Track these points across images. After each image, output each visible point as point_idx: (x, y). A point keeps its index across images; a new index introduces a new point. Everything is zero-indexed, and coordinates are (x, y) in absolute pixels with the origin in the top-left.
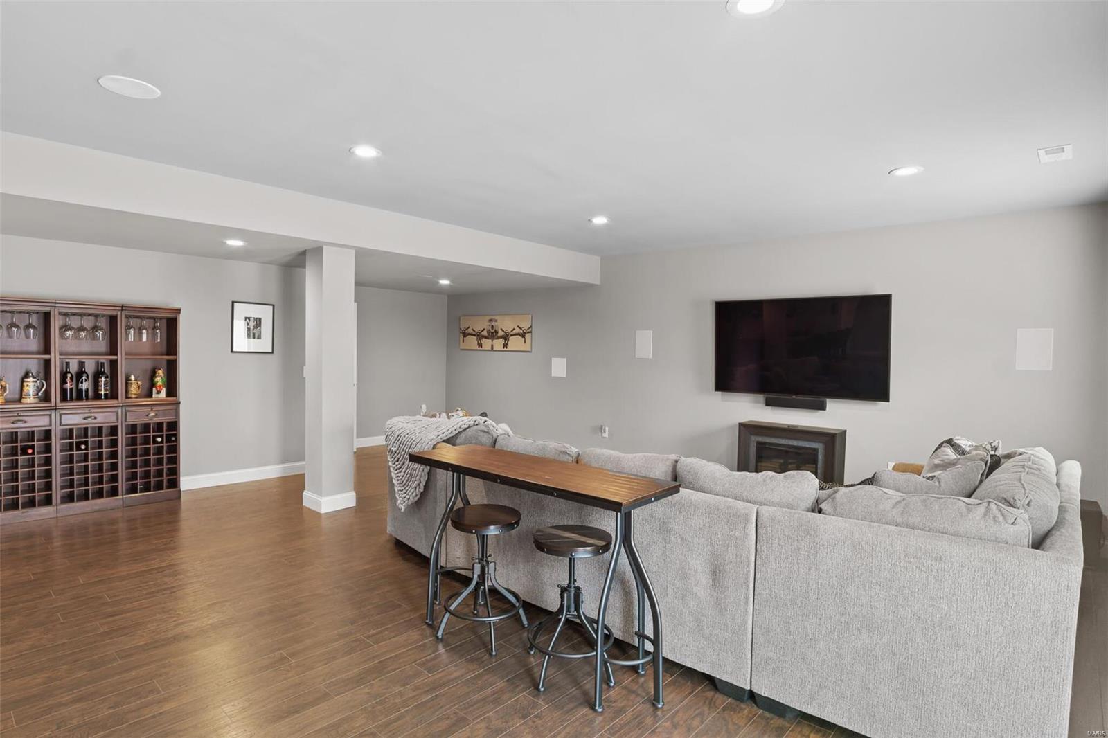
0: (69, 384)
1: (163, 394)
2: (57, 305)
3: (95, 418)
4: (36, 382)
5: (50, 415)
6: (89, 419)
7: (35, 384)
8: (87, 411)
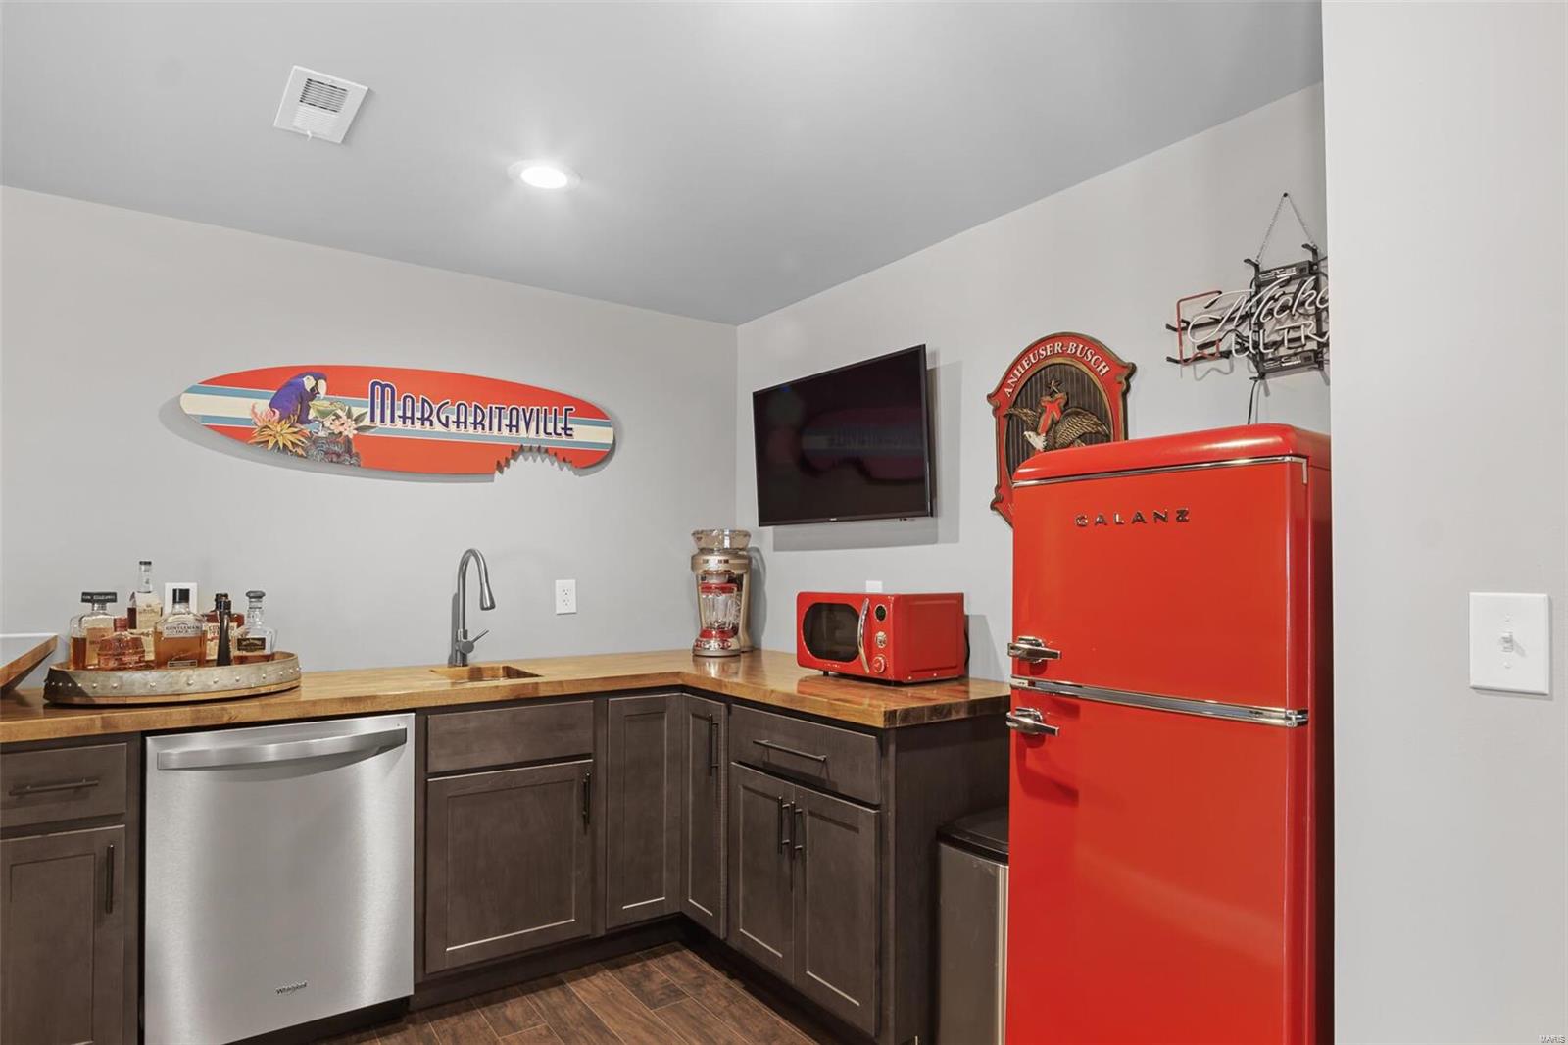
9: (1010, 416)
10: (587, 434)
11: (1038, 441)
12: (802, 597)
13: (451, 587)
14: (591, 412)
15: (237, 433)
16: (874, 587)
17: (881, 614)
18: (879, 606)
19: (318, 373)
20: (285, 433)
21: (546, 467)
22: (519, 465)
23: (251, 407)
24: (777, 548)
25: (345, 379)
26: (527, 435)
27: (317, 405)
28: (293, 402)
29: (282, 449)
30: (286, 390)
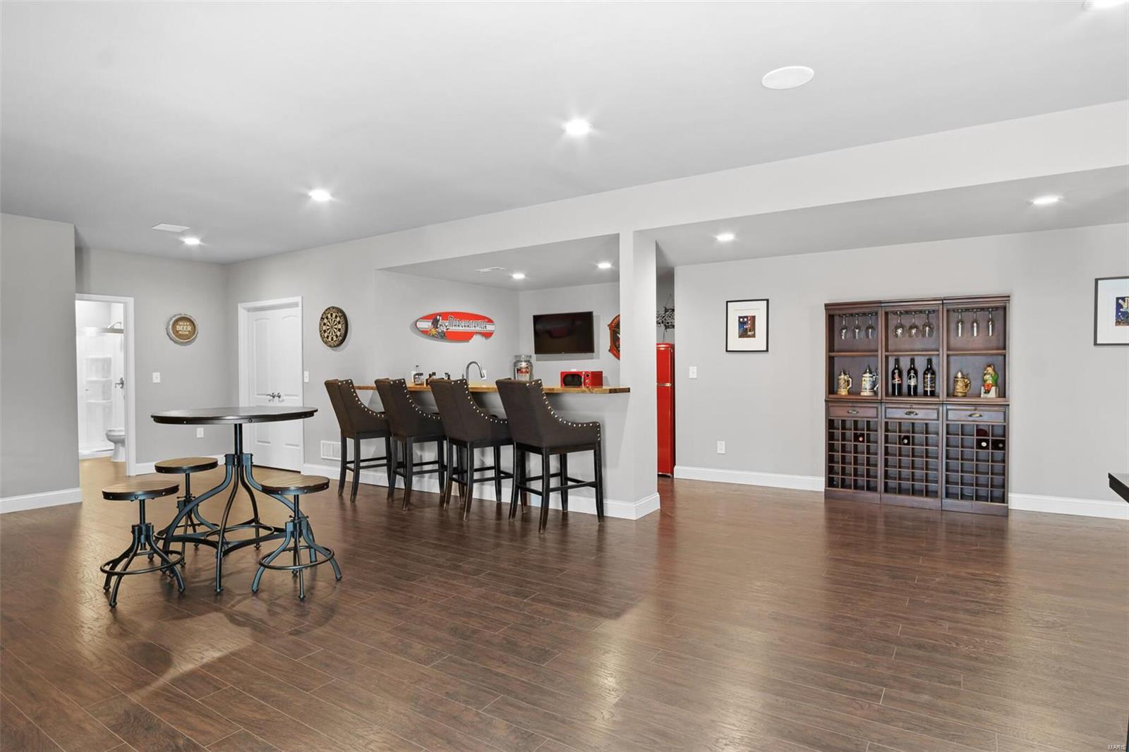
0: (896, 380)
1: (993, 394)
2: (883, 305)
3: (916, 414)
4: (872, 377)
5: (877, 408)
6: (912, 415)
7: (871, 379)
8: (909, 406)
9: (614, 330)
10: (490, 328)
12: (562, 373)
14: (490, 321)
15: (425, 333)
17: (588, 376)
18: (587, 375)
19: (440, 314)
20: (434, 332)
21: (479, 337)
22: (475, 337)
23: (428, 325)
24: (537, 360)
25: (445, 316)
26: (478, 329)
27: (440, 323)
28: (435, 323)
29: (433, 336)
30: (434, 319)
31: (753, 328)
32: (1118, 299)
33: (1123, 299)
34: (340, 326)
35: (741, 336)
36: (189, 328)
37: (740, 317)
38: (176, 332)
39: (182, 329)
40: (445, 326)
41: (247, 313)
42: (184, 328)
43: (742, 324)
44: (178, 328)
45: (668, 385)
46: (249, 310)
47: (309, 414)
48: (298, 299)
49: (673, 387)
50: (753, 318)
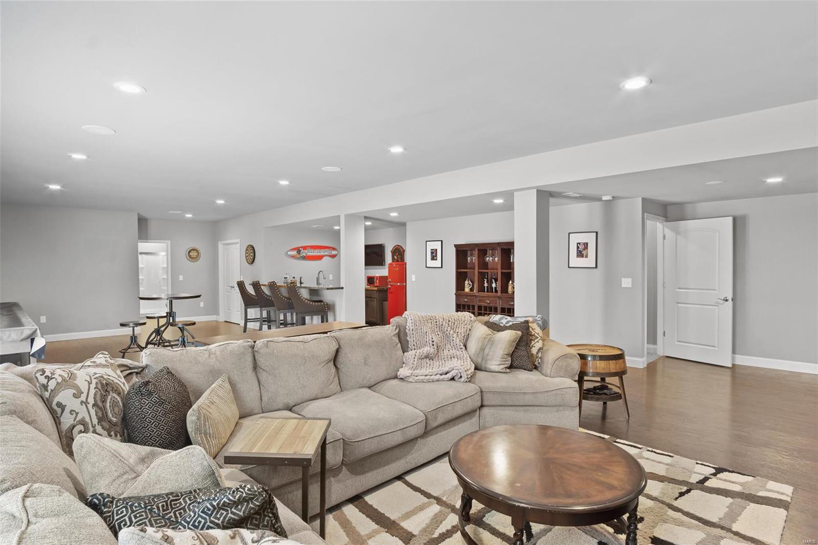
10: (334, 252)
11: (396, 257)
12: (367, 277)
13: (317, 276)
15: (293, 257)
16: (377, 275)
18: (377, 278)
19: (302, 247)
20: (298, 256)
21: (328, 258)
22: (325, 258)
23: (294, 253)
25: (305, 248)
26: (326, 253)
27: (301, 252)
28: (299, 252)
29: (298, 258)
30: (298, 250)
31: (436, 256)
32: (577, 244)
33: (579, 244)
34: (252, 254)
35: (432, 260)
36: (196, 254)
37: (432, 250)
38: (190, 256)
39: (193, 255)
40: (304, 253)
41: (222, 246)
42: (193, 254)
43: (432, 253)
44: (191, 254)
45: (405, 284)
46: (224, 245)
47: (199, 296)
48: (238, 240)
49: (406, 285)
50: (436, 250)
